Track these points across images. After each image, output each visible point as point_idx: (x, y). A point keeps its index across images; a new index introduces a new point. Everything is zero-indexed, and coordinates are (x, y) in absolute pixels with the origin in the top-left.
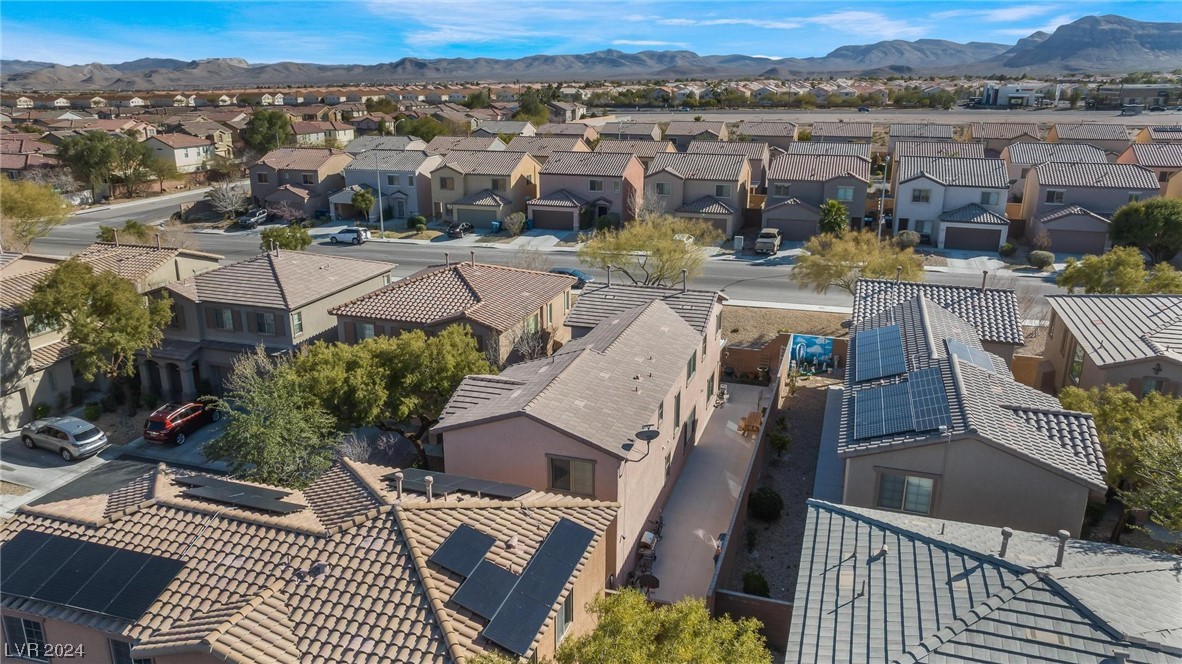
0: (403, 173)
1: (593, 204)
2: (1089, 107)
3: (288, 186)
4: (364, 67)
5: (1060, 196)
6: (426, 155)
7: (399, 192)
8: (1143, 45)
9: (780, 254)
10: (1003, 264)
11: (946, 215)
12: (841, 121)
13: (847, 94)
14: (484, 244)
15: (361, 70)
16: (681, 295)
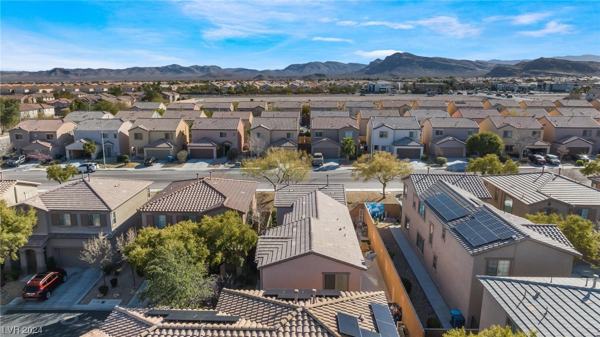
0: (109, 131)
1: (222, 145)
2: (413, 93)
3: (38, 141)
4: (30, 72)
5: (441, 133)
6: (123, 122)
7: (108, 142)
8: (420, 66)
9: (325, 165)
10: (425, 164)
11: (395, 143)
12: (309, 100)
13: (306, 87)
14: (168, 169)
15: (28, 74)
16: (327, 187)
